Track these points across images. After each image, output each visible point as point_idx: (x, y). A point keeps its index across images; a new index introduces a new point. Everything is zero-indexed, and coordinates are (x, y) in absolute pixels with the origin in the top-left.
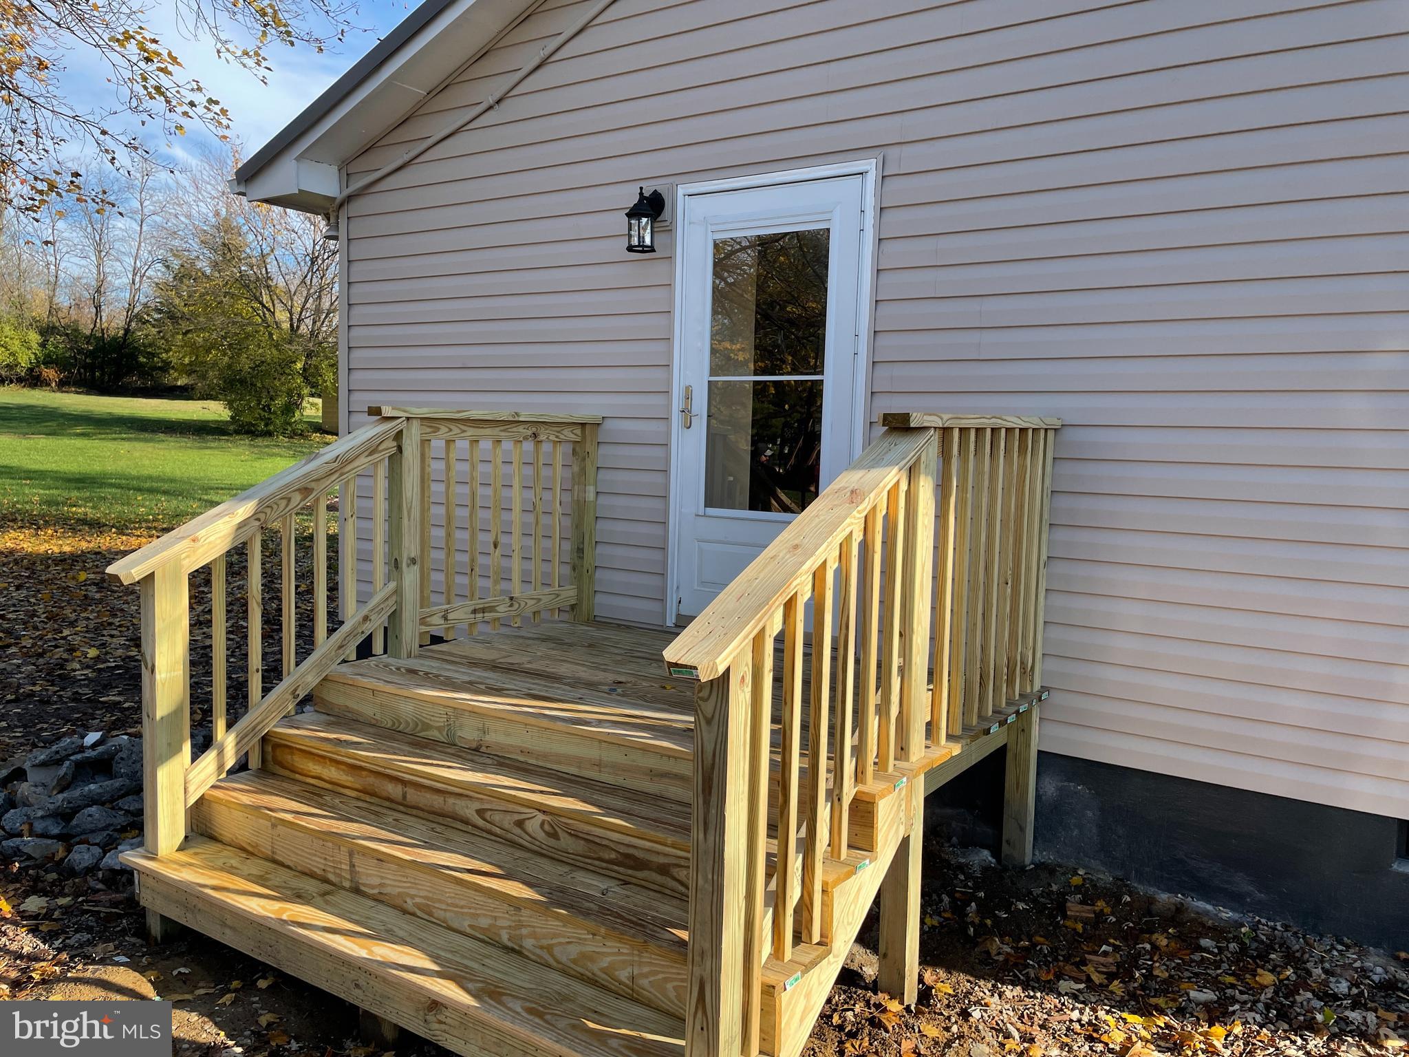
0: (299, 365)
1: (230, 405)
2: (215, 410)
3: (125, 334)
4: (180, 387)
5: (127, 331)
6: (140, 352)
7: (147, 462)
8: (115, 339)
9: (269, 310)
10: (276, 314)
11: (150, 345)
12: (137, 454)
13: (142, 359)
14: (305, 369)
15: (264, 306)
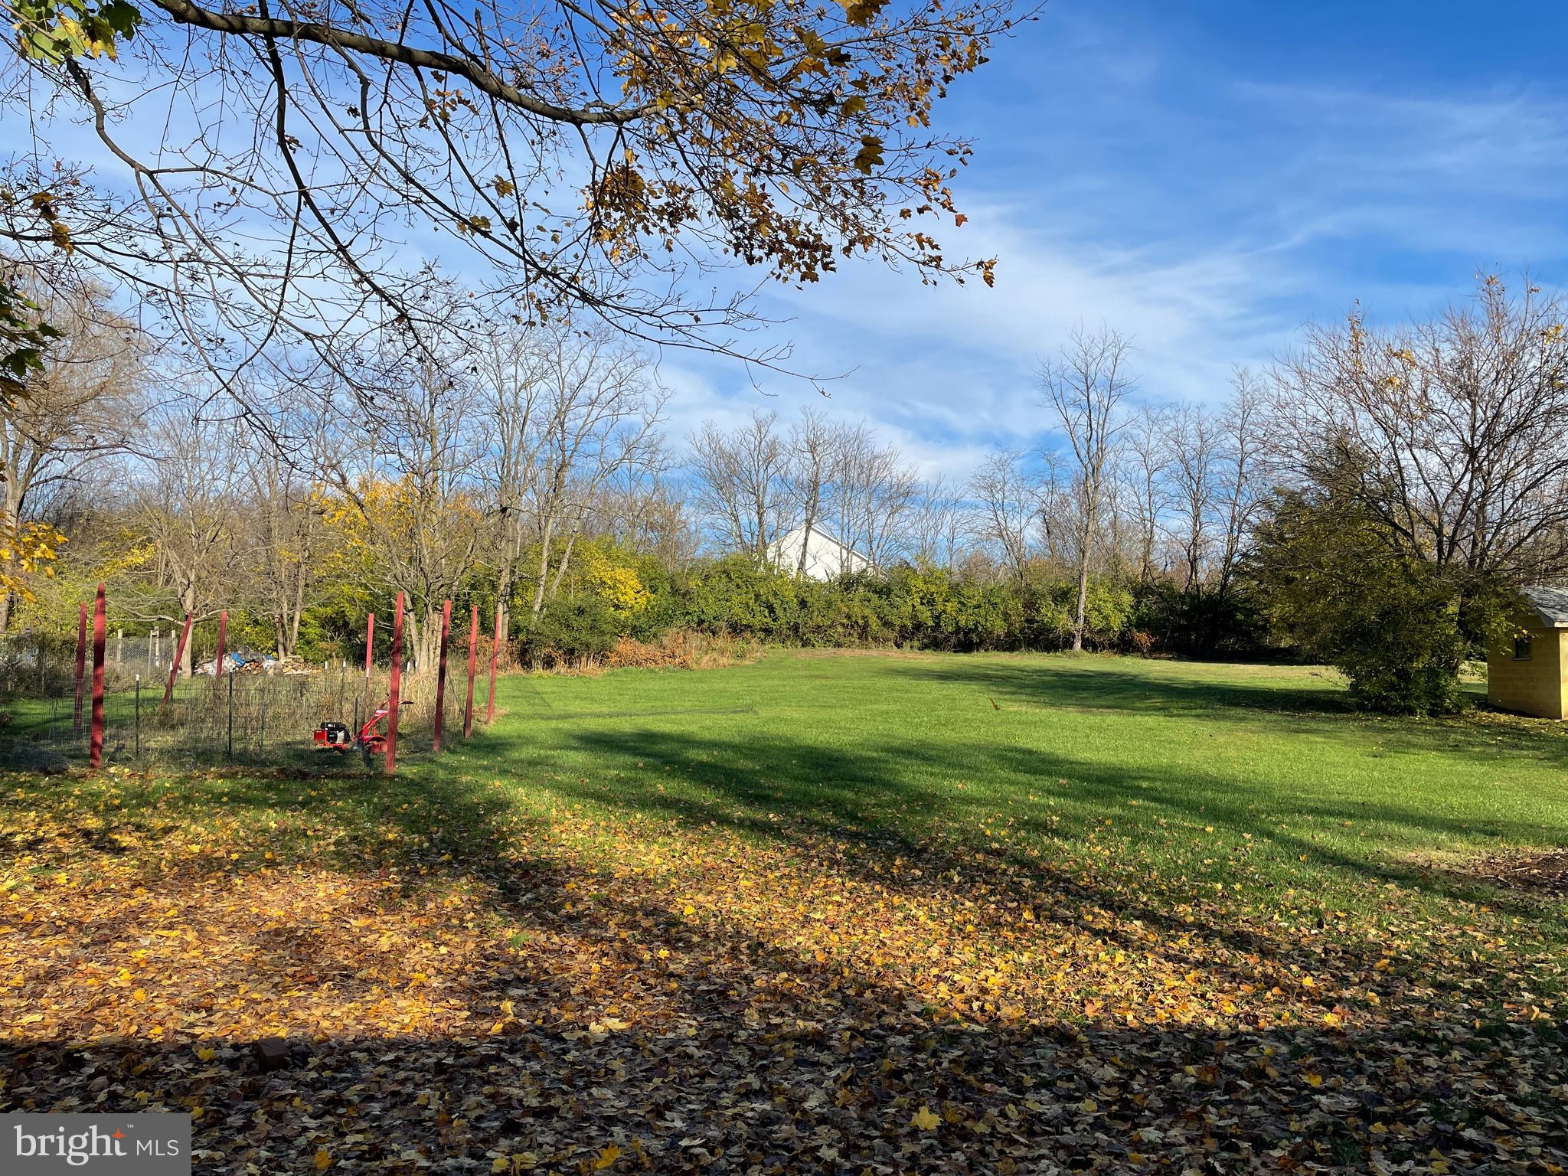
0: (1452, 609)
1: (1349, 669)
2: (1329, 678)
3: (1222, 590)
4: (1284, 650)
5: (1224, 586)
6: (1237, 609)
7: (1232, 753)
8: (1210, 596)
9: (1406, 533)
10: (1416, 536)
11: (1247, 600)
12: (1222, 740)
13: (1240, 617)
14: (1461, 614)
15: (1397, 527)
